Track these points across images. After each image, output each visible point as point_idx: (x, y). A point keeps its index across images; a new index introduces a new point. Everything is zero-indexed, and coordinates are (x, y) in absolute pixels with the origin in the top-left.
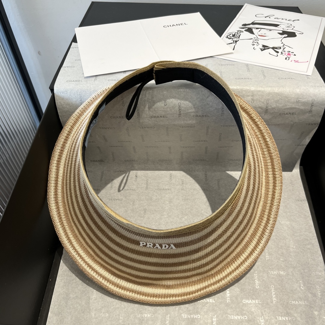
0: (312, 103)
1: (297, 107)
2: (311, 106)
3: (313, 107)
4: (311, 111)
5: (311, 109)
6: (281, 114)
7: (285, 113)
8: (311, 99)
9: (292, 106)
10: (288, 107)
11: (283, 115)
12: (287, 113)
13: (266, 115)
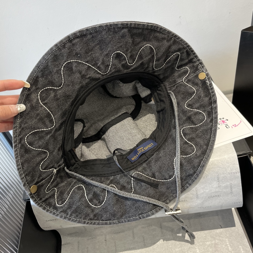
0: (231, 186)
1: (220, 190)
2: (230, 188)
3: (232, 189)
4: (232, 192)
5: (231, 191)
6: (209, 197)
7: (213, 196)
8: (229, 183)
9: (216, 190)
10: (213, 191)
11: (211, 197)
12: (214, 196)
13: (198, 199)
